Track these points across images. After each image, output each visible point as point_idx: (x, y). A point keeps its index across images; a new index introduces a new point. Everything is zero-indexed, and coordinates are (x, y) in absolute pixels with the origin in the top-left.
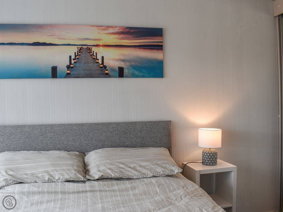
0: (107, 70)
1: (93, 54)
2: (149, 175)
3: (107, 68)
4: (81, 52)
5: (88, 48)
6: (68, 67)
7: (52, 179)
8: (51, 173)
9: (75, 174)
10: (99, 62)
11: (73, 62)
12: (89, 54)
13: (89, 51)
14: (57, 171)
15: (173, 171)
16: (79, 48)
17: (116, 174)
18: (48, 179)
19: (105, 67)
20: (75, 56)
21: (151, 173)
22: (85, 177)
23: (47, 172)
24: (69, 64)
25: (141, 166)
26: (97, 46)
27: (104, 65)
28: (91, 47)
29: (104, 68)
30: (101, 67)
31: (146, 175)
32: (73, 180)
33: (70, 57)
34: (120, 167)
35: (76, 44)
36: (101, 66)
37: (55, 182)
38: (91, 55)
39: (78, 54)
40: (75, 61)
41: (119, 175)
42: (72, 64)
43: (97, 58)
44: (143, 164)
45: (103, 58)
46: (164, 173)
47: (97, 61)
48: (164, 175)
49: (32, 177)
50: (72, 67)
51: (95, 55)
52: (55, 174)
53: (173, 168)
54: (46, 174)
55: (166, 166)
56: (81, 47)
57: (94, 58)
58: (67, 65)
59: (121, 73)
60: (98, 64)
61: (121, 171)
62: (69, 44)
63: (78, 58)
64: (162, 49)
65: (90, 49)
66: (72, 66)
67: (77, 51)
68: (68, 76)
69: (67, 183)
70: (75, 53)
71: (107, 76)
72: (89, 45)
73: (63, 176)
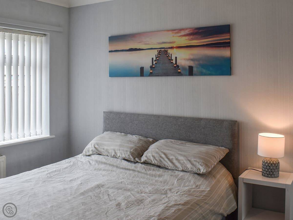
0: (179, 69)
1: (169, 55)
2: (179, 168)
3: (179, 67)
4: (160, 54)
5: (165, 50)
6: (151, 67)
7: (116, 156)
8: (116, 151)
9: (129, 155)
10: (173, 62)
11: (154, 63)
12: (165, 56)
13: (166, 53)
14: (119, 151)
15: (199, 170)
16: (159, 51)
17: (156, 162)
18: (114, 155)
19: (178, 66)
20: (156, 58)
21: (182, 167)
22: (134, 159)
23: (114, 150)
24: (151, 65)
25: (177, 159)
26: (172, 48)
27: (177, 64)
28: (167, 49)
29: (177, 68)
30: (175, 67)
31: (177, 167)
32: (127, 159)
33: (153, 59)
34: (161, 157)
35: (156, 48)
36: (175, 65)
37: (117, 158)
38: (168, 56)
39: (158, 56)
40: (156, 62)
41: (157, 163)
42: (154, 65)
43: (172, 59)
44: (181, 158)
45: (176, 58)
46: (192, 170)
47: (172, 61)
48: (193, 172)
49: (106, 152)
50: (154, 68)
51: (170, 56)
52: (118, 152)
53: (201, 167)
54: (113, 151)
55: (196, 164)
56: (160, 50)
57: (170, 59)
58: (151, 66)
59: (191, 72)
60: (173, 64)
61: (160, 160)
62: (152, 48)
63: (158, 60)
64: (229, 46)
65: (166, 51)
66: (153, 66)
67: (158, 54)
68: (151, 75)
69: (123, 161)
70: (156, 55)
71: (179, 74)
72: (166, 47)
73: (122, 155)
